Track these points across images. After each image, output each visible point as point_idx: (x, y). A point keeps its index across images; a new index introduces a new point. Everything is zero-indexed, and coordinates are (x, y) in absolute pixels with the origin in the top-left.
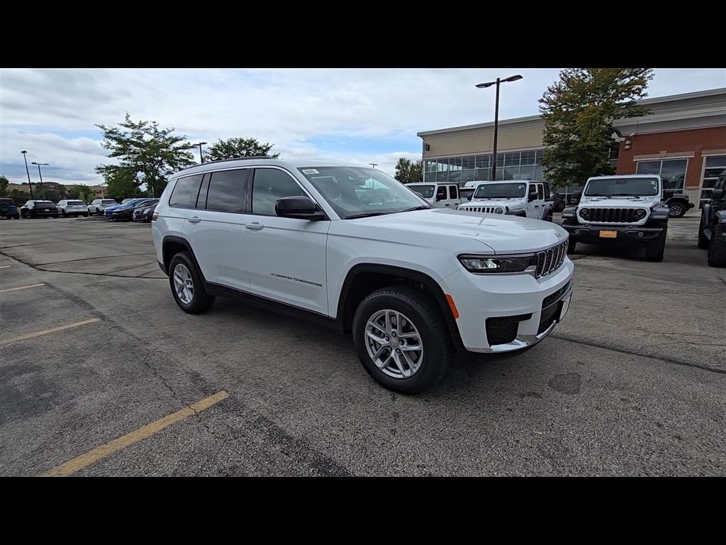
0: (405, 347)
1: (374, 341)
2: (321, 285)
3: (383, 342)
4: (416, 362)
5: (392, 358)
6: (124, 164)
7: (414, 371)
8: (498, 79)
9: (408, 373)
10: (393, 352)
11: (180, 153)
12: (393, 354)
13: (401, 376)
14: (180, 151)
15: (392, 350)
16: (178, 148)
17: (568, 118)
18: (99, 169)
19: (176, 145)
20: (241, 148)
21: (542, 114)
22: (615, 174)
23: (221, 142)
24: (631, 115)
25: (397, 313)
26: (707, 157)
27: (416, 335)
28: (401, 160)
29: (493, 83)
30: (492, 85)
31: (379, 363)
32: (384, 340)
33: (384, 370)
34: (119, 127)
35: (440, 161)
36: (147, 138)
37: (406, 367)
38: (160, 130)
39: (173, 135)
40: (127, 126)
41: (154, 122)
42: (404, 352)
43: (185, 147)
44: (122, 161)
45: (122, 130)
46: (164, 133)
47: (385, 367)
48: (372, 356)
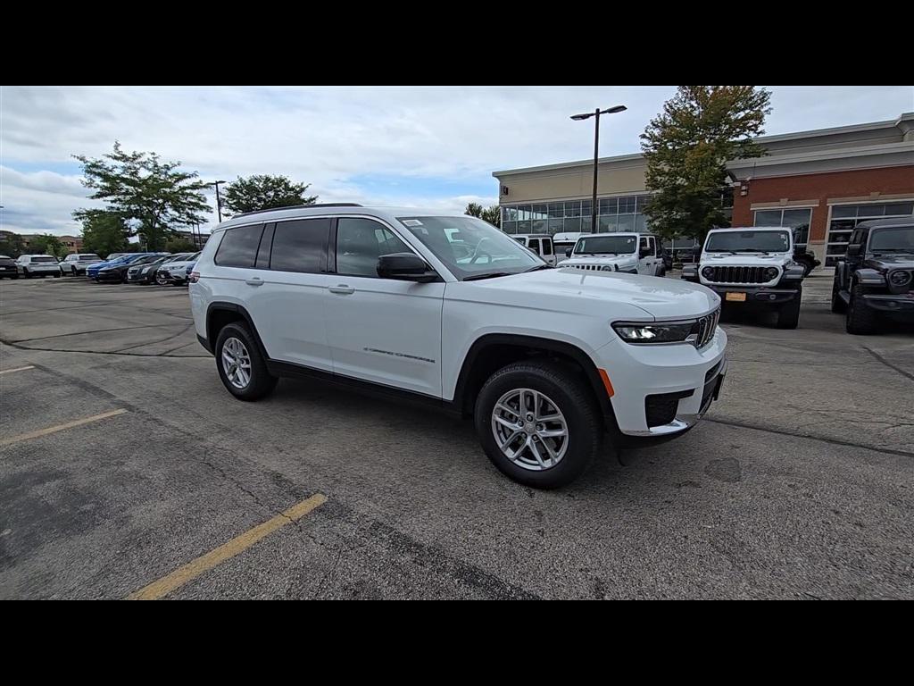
0: (544, 433)
1: (503, 426)
2: (433, 361)
3: (516, 427)
4: (557, 450)
5: (527, 447)
6: (112, 208)
7: (557, 460)
8: (598, 110)
9: (548, 464)
10: (529, 439)
11: (188, 194)
12: (528, 441)
13: (539, 468)
14: (188, 191)
15: (526, 437)
16: (185, 188)
17: (674, 157)
18: (78, 214)
19: (183, 183)
20: (266, 189)
21: (643, 152)
22: (729, 226)
23: (241, 180)
24: (746, 156)
25: (535, 393)
26: (833, 207)
27: (560, 417)
28: (471, 206)
29: (592, 115)
30: (591, 117)
31: (510, 454)
32: (516, 425)
33: (517, 462)
34: (105, 159)
35: (521, 208)
36: (144, 174)
37: (545, 456)
38: (161, 164)
39: (180, 170)
40: (116, 158)
41: (153, 154)
42: (543, 438)
43: (194, 187)
44: (110, 204)
45: (110, 163)
46: (167, 168)
47: (518, 458)
48: (501, 445)
